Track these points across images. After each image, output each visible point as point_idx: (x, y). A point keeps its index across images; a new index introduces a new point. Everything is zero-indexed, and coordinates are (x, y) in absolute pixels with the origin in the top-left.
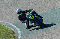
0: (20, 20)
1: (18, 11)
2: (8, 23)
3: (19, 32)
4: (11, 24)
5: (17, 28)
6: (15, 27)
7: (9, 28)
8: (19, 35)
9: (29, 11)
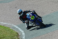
0: (21, 20)
1: (19, 11)
2: (12, 25)
3: (23, 34)
4: (15, 26)
5: (21, 30)
6: (19, 29)
7: (14, 30)
8: (23, 37)
9: (29, 11)
